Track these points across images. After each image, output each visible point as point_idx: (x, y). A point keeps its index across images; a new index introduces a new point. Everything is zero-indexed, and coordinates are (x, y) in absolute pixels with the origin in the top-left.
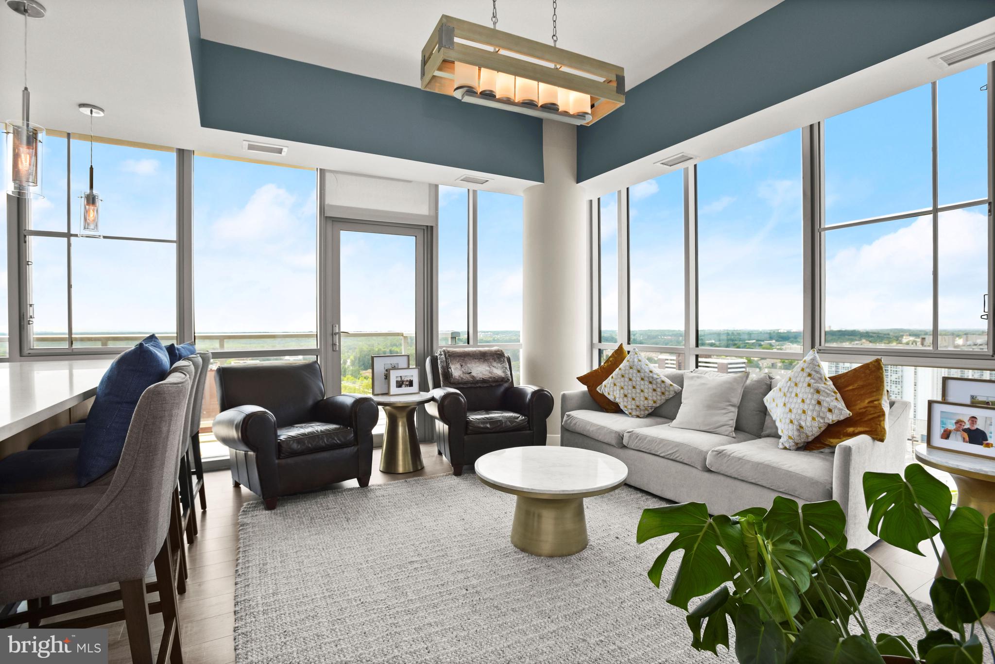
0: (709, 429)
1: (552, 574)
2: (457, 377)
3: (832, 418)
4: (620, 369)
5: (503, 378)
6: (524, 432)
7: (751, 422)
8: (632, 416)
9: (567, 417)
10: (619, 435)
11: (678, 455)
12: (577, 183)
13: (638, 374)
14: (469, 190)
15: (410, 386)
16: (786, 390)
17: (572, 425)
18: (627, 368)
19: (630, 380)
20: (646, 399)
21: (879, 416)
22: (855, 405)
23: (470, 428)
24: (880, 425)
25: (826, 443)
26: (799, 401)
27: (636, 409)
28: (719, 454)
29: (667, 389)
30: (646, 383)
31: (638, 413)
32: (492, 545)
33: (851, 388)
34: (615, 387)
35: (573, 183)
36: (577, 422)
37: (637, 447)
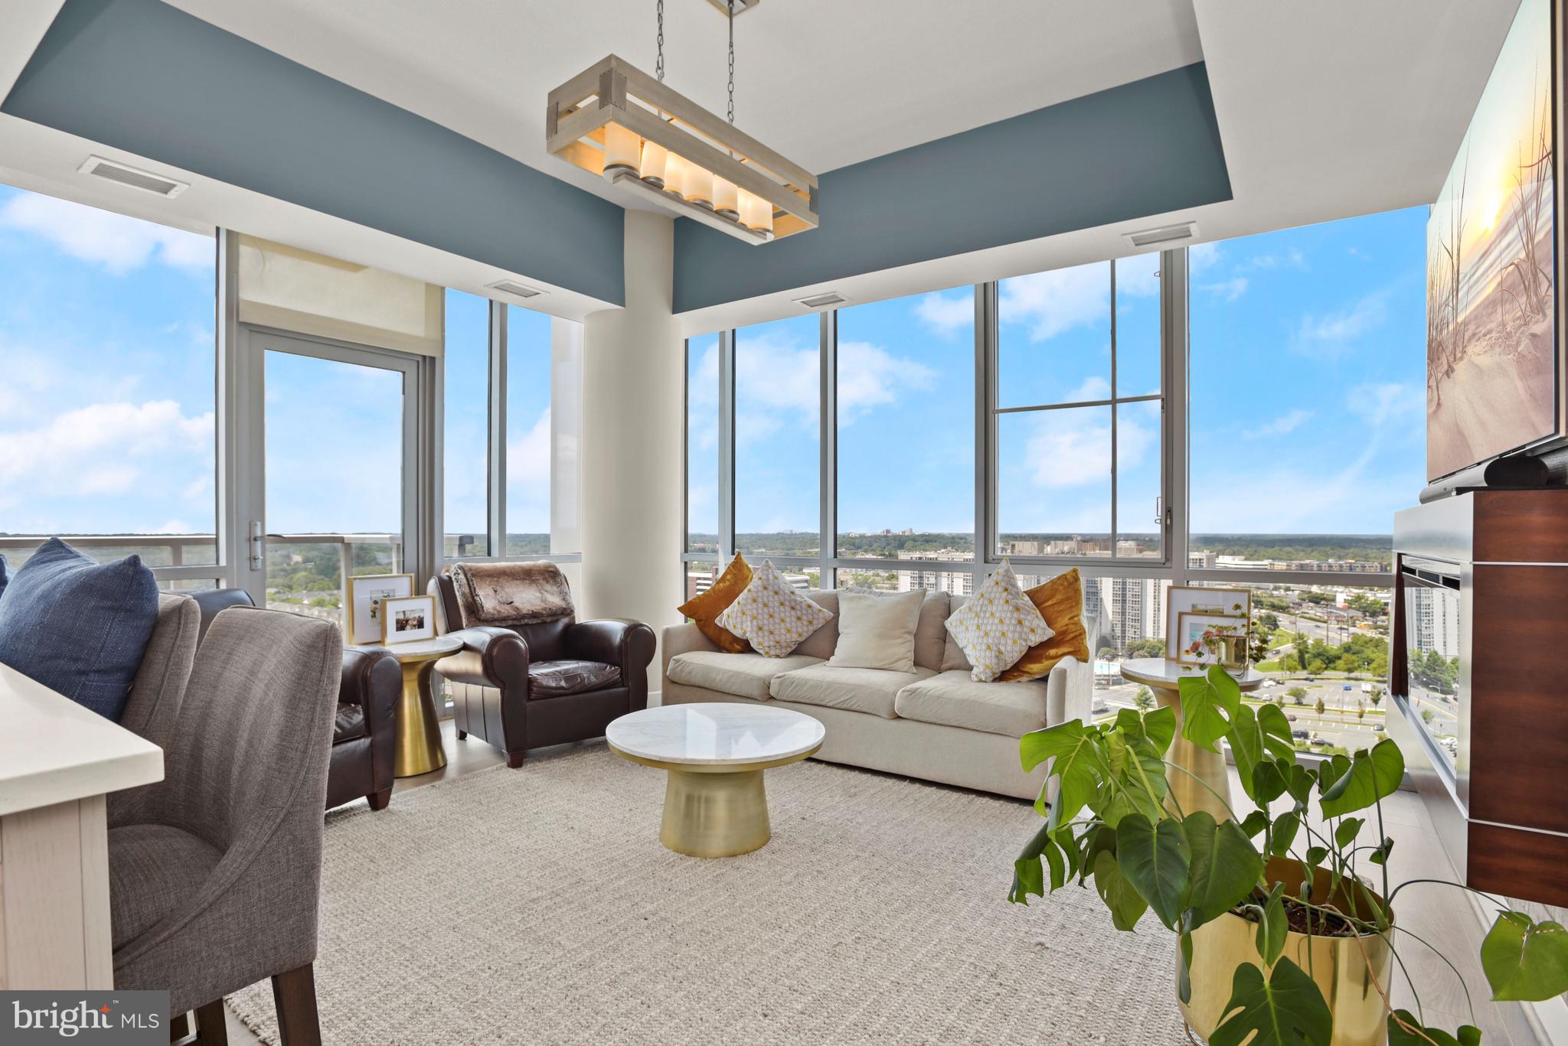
0: (884, 665)
1: (748, 877)
2: (491, 611)
3: (1035, 640)
4: (749, 590)
5: (565, 609)
6: (615, 690)
7: (930, 653)
8: (770, 657)
9: (675, 664)
10: (764, 682)
11: (853, 702)
12: (673, 313)
13: (776, 597)
14: (491, 302)
15: (419, 628)
16: (979, 609)
17: (684, 674)
18: (760, 588)
19: (765, 605)
20: (789, 631)
21: (1080, 634)
22: (1055, 623)
23: (535, 689)
24: (1082, 643)
25: (1025, 670)
26: (996, 621)
27: (775, 646)
28: (911, 694)
29: (816, 616)
30: (788, 609)
31: (778, 652)
32: (640, 855)
33: (1050, 603)
34: (745, 616)
35: (667, 312)
36: (693, 669)
37: (791, 697)
